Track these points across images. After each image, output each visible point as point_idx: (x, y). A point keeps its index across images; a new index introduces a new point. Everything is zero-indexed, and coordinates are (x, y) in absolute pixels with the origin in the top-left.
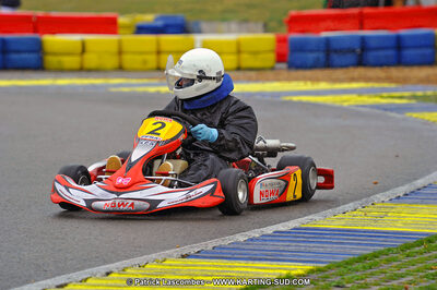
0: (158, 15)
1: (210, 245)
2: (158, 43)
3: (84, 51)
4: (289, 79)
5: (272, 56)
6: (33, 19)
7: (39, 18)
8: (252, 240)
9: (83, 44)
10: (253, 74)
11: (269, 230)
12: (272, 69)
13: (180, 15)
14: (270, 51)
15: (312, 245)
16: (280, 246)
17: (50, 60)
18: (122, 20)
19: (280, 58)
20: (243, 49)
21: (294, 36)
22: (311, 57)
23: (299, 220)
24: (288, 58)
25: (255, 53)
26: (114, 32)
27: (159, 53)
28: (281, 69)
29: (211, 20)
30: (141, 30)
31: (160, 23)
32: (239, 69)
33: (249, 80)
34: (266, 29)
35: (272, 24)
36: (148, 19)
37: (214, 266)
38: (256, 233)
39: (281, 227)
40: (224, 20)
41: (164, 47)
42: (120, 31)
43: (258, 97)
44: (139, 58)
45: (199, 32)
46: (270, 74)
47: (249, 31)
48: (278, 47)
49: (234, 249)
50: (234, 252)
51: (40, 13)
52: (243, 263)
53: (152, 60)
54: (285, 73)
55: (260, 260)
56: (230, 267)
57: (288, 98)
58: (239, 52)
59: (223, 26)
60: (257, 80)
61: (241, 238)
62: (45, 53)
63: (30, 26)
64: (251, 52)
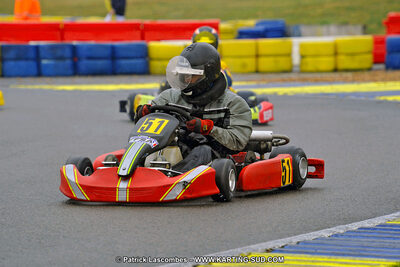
0: (260, 20)
1: (294, 240)
2: (257, 47)
4: (384, 80)
5: (369, 58)
6: (141, 27)
7: (145, 25)
8: (336, 235)
10: (349, 75)
11: (354, 226)
12: (370, 69)
13: (280, 19)
14: (368, 53)
15: (396, 241)
16: (365, 241)
17: (155, 65)
18: (223, 26)
19: (378, 59)
20: (339, 51)
23: (386, 217)
24: (386, 59)
25: (352, 55)
27: (257, 56)
28: (379, 70)
29: (309, 24)
30: (243, 34)
31: (261, 28)
32: (336, 70)
33: (345, 81)
34: (365, 31)
35: (372, 27)
36: (250, 24)
37: (297, 260)
38: (340, 229)
39: (366, 224)
40: (324, 23)
41: (262, 51)
42: (222, 36)
43: (353, 97)
44: (239, 61)
45: (299, 35)
46: (366, 75)
47: (349, 34)
48: (376, 48)
49: (318, 244)
50: (317, 246)
51: (147, 21)
52: (326, 258)
53: (251, 63)
54: (382, 74)
55: (343, 255)
56: (313, 261)
57: (382, 98)
58: (336, 54)
59: (324, 29)
60: (353, 81)
61: (325, 233)
62: (151, 59)
63: (138, 33)
64: (348, 54)
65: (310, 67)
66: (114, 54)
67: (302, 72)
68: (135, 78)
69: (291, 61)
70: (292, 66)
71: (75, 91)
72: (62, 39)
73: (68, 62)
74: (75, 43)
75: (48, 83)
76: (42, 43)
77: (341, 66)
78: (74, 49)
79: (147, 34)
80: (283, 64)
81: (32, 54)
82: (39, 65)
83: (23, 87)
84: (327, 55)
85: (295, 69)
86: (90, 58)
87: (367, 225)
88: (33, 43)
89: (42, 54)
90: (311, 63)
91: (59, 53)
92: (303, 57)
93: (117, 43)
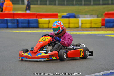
0: (68, 13)
2: (69, 20)
3: (49, 23)
4: (105, 31)
5: (101, 24)
6: (36, 14)
7: (37, 14)
8: (104, 74)
9: (49, 21)
10: (95, 29)
11: (109, 72)
12: (101, 28)
14: (100, 23)
17: (40, 25)
18: (59, 15)
19: (103, 25)
20: (92, 22)
21: (107, 19)
22: (112, 24)
24: (105, 25)
26: (57, 18)
27: (69, 23)
28: (103, 28)
29: (82, 15)
30: (63, 17)
31: (68, 15)
32: (91, 28)
33: (95, 31)
34: (98, 17)
36: (65, 14)
38: (105, 72)
40: (86, 14)
41: (71, 22)
42: (59, 17)
43: (99, 35)
45: (79, 18)
46: (100, 29)
47: (93, 17)
48: (102, 22)
51: (38, 13)
53: (67, 25)
54: (105, 29)
57: (107, 36)
58: (91, 23)
59: (86, 16)
60: (97, 31)
61: (101, 73)
62: (39, 24)
63: (35, 16)
64: (95, 23)
65: (84, 27)
66: (29, 22)
67: (82, 28)
68: (35, 29)
69: (79, 25)
70: (79, 26)
71: (19, 32)
72: (13, 18)
73: (16, 24)
74: (18, 19)
75: (10, 30)
76: (8, 19)
77: (93, 26)
78: (17, 20)
79: (38, 17)
80: (76, 25)
81: (5, 22)
82: (7, 25)
83: (4, 31)
84: (89, 23)
85: (80, 27)
86: (22, 23)
87: (112, 72)
88: (6, 19)
89: (8, 22)
90: (84, 26)
91: (13, 21)
92: (82, 24)
93: (29, 19)
